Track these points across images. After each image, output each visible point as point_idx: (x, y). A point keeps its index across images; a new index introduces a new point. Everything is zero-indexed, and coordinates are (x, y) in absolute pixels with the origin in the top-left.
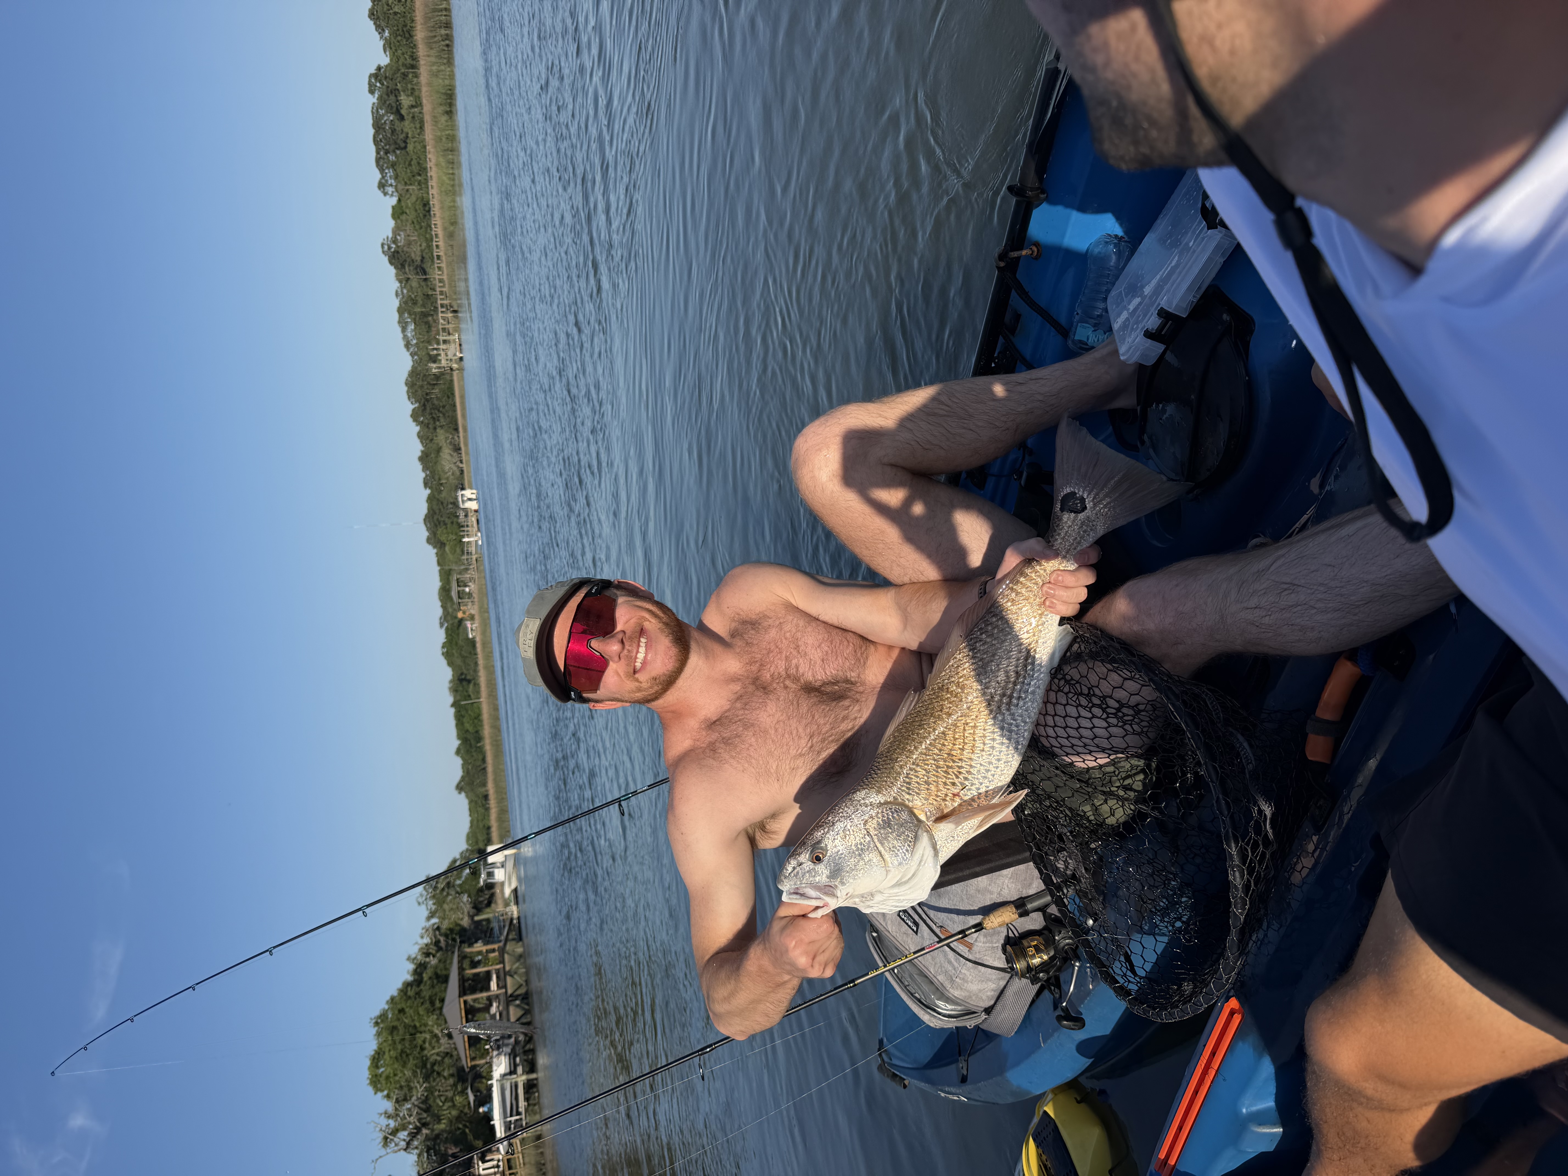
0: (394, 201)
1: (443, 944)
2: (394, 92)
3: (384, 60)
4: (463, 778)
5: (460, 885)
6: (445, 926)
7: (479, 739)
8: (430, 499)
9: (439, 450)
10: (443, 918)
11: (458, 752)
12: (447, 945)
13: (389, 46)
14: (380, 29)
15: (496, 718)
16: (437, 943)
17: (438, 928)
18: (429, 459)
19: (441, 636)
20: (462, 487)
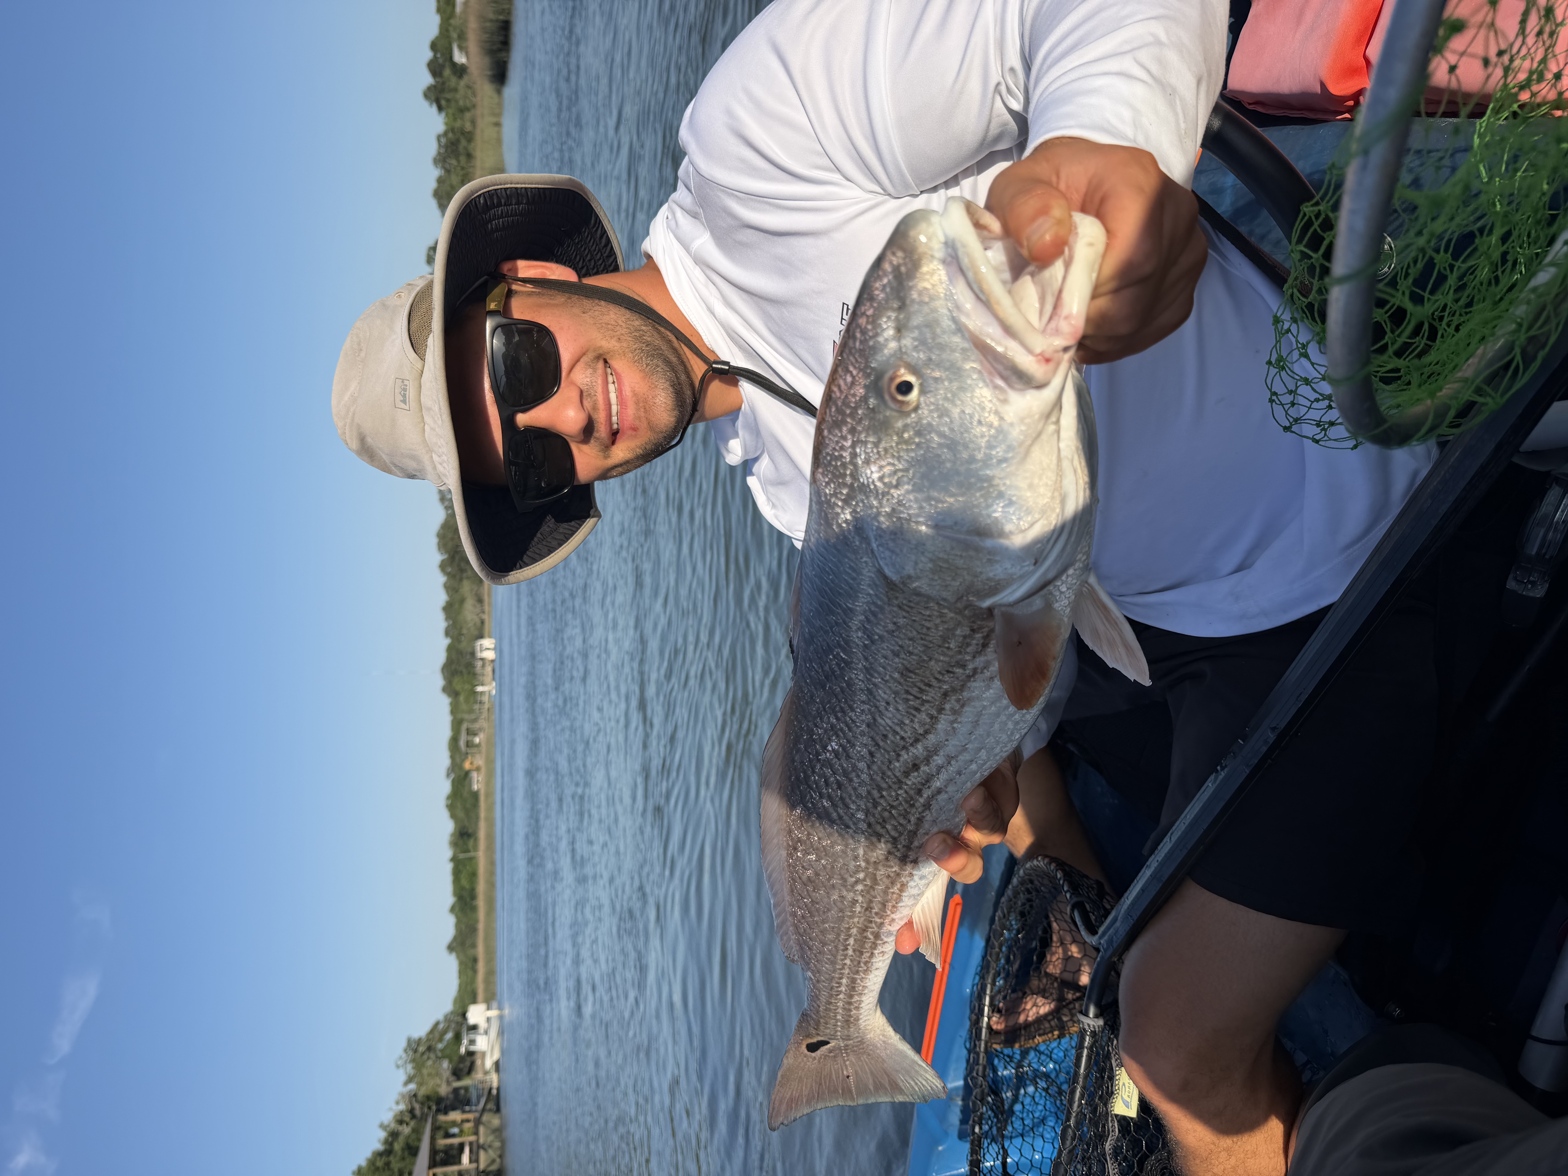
1: (418, 1112)
4: (455, 939)
5: (442, 1051)
6: (423, 1092)
7: (473, 895)
8: (450, 649)
9: (462, 601)
10: (420, 1084)
11: (452, 910)
12: (422, 1114)
15: (491, 873)
16: (411, 1111)
17: (415, 1095)
18: (451, 610)
19: (445, 787)
20: (481, 637)
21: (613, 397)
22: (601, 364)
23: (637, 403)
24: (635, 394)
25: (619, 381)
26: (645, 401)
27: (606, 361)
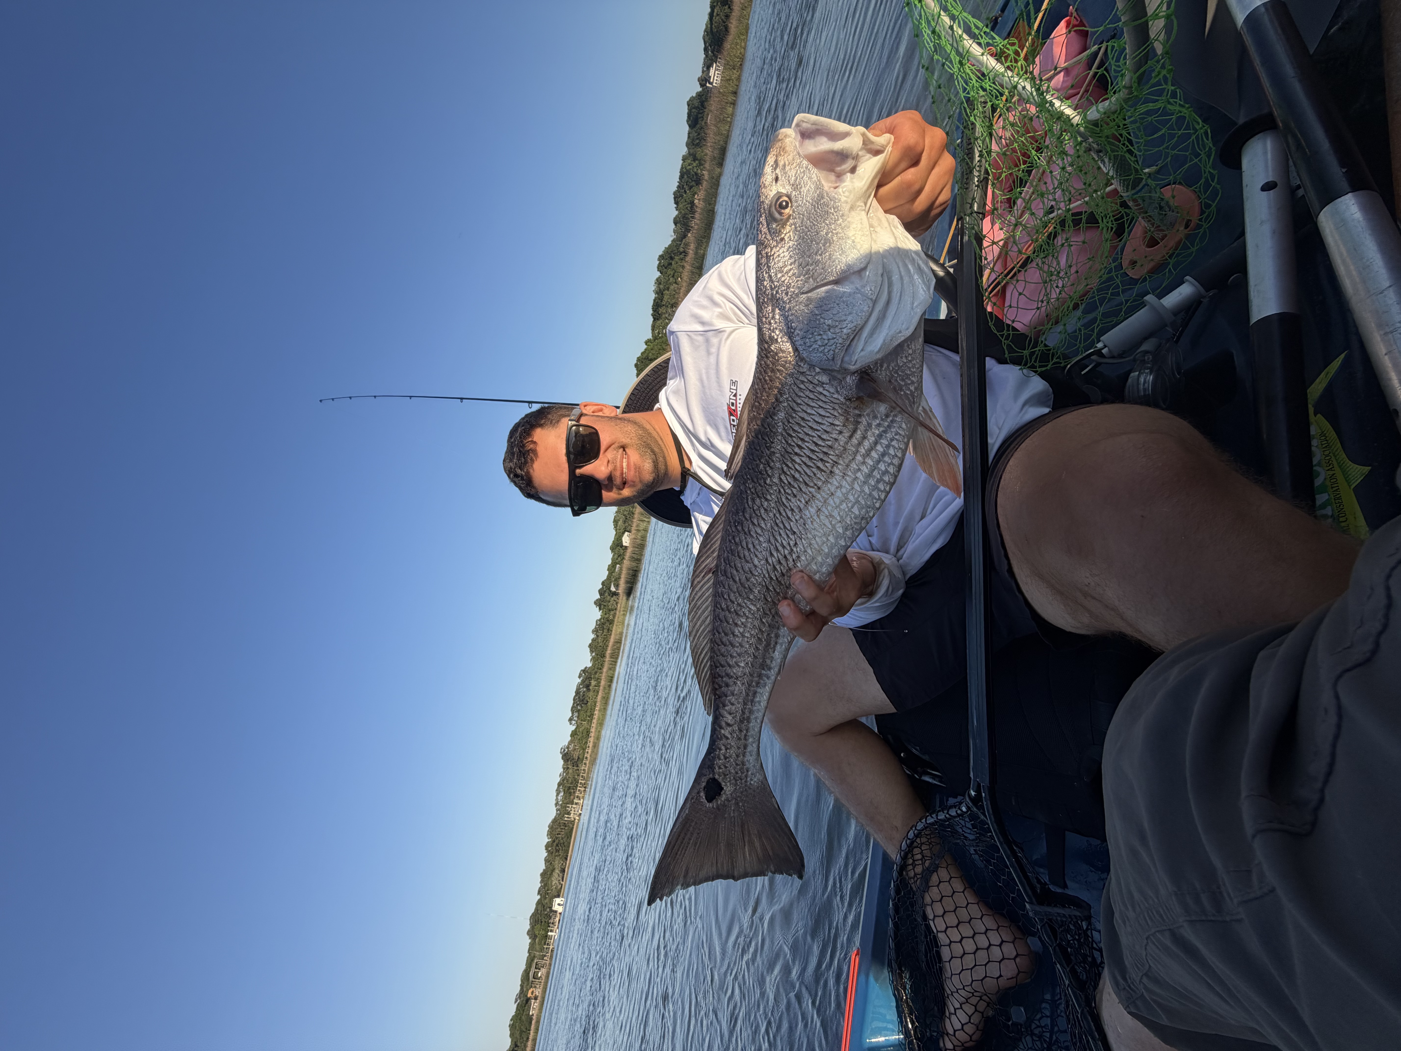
0: (573, 728)
2: (589, 678)
3: (589, 665)
8: (539, 903)
9: (553, 870)
13: (593, 659)
14: (592, 651)
18: (546, 876)
20: (558, 896)
21: (625, 465)
22: (621, 450)
23: (635, 469)
24: (635, 465)
25: (628, 459)
26: (639, 468)
27: (624, 450)
